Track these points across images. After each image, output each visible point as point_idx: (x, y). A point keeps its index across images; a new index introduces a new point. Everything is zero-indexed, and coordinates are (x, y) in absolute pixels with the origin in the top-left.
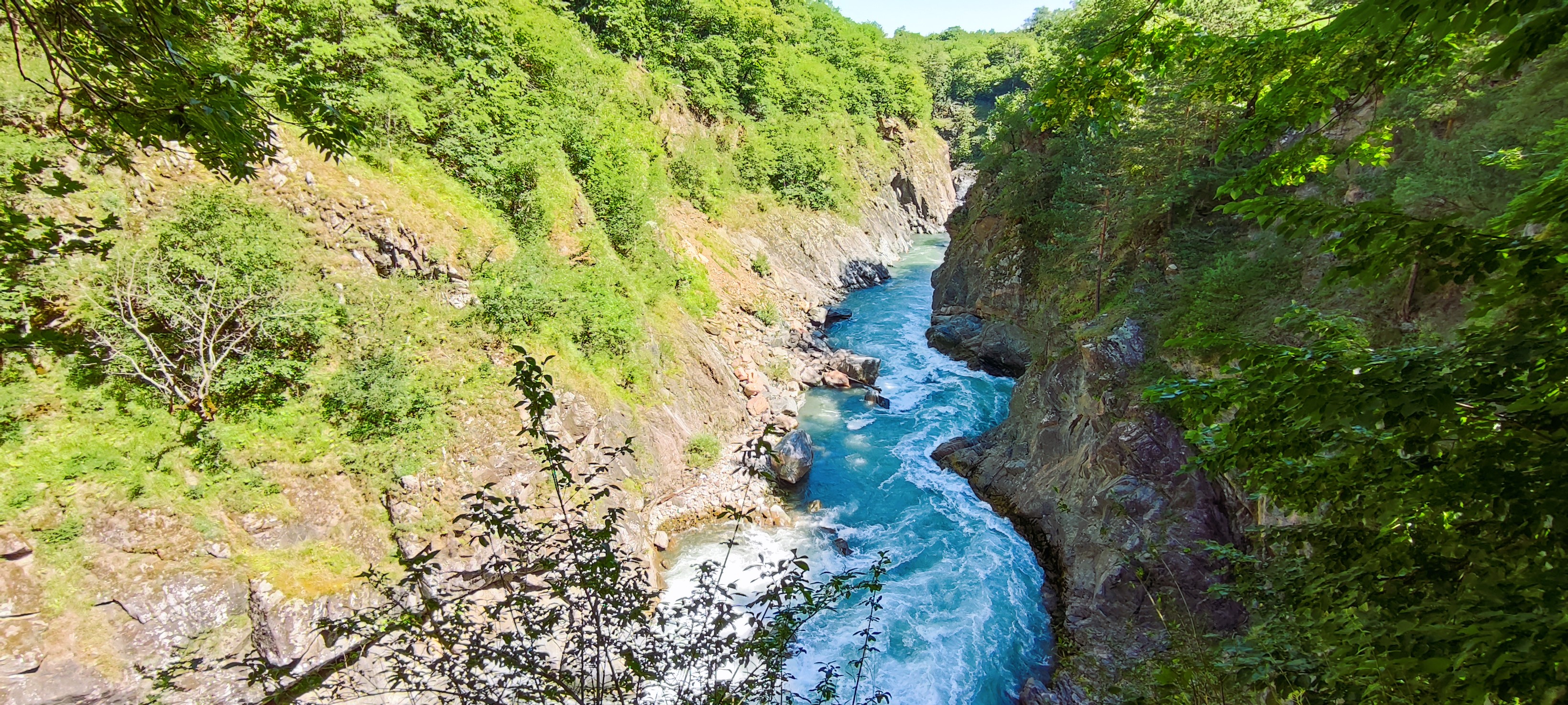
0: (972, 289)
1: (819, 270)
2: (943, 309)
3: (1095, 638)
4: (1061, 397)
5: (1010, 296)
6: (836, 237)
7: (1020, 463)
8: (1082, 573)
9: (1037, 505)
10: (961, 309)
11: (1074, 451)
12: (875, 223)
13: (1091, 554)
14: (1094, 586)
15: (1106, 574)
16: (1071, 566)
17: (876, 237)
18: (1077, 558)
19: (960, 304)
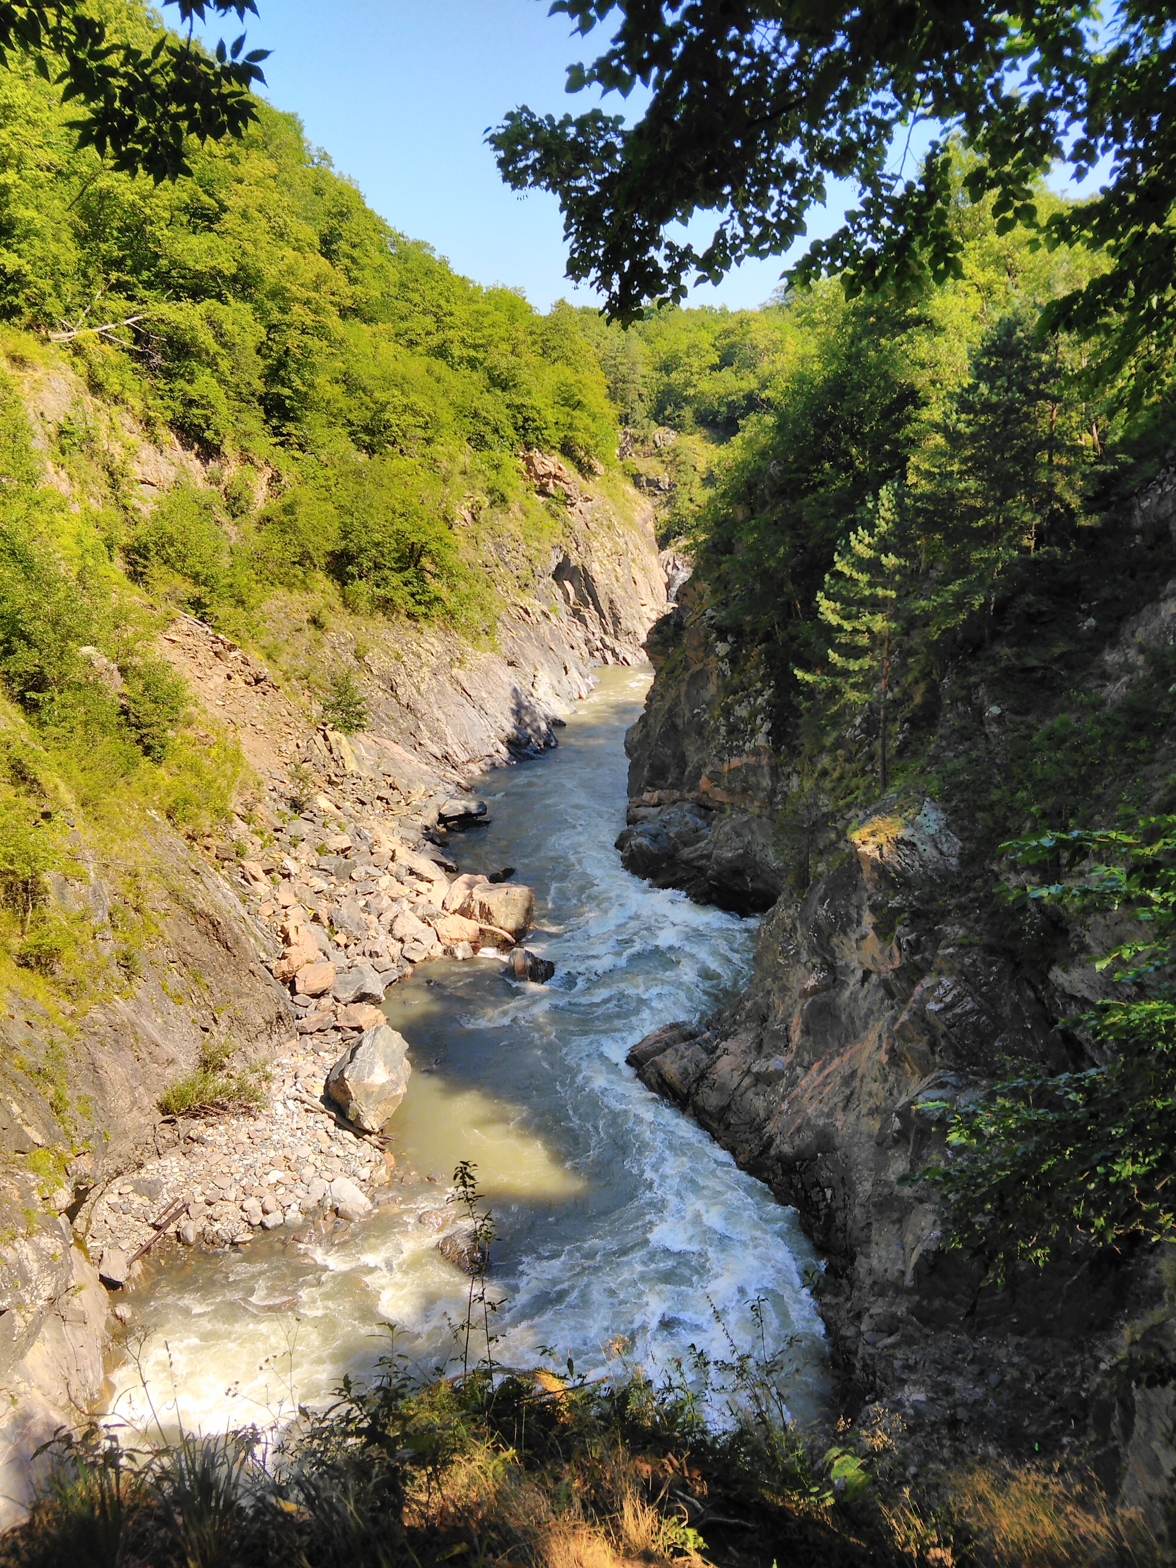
0: (693, 758)
1: (426, 733)
2: (646, 796)
3: (907, 1367)
4: (835, 941)
5: (754, 769)
6: (455, 671)
7: (778, 1062)
8: (883, 1253)
9: (808, 1136)
10: (677, 794)
11: (863, 1035)
12: (527, 645)
13: (896, 1215)
14: (903, 1273)
15: (919, 1249)
16: (868, 1241)
17: (529, 670)
18: (875, 1226)
19: (673, 786)
